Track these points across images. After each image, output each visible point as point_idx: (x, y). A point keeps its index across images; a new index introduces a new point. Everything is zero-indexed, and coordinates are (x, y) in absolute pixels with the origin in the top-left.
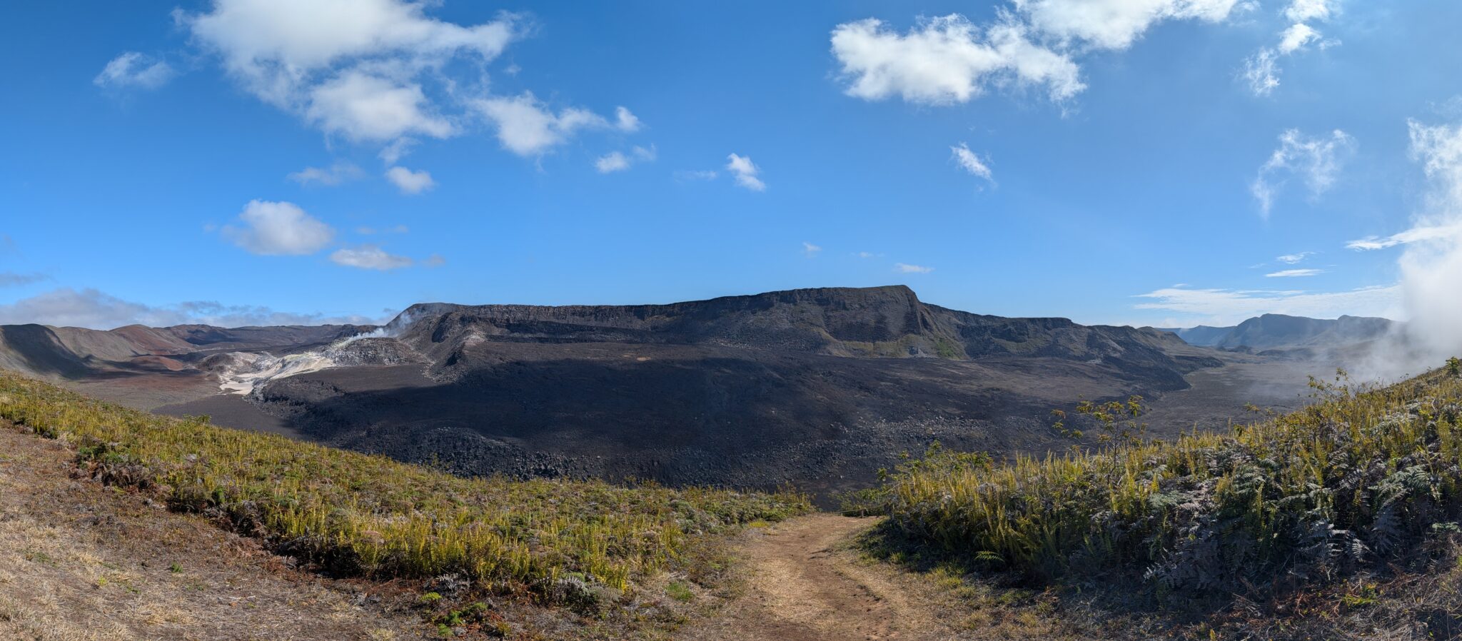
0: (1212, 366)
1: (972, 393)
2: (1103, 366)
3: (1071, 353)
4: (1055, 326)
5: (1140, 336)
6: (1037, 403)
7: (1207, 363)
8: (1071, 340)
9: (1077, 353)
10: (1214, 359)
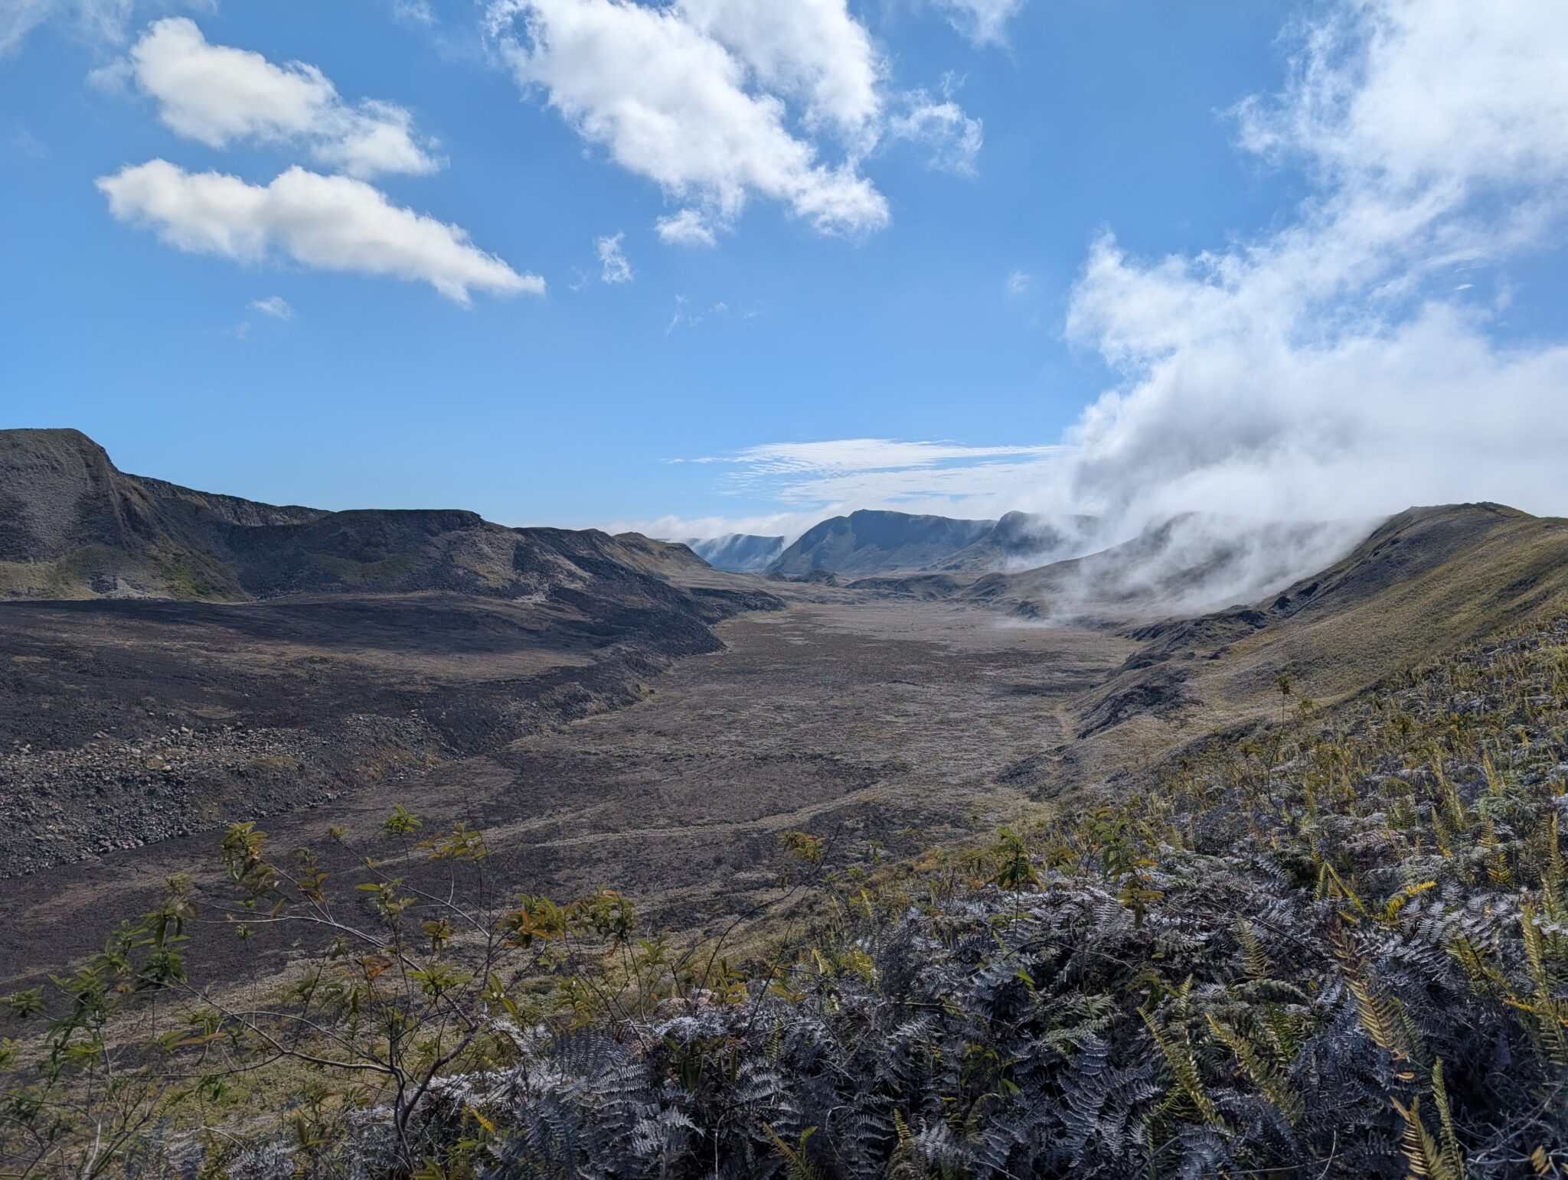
0: (762, 608)
1: (263, 671)
2: (549, 608)
3: (481, 582)
4: (446, 528)
5: (619, 550)
6: (415, 684)
7: (752, 603)
8: (482, 557)
9: (494, 582)
10: (766, 594)
